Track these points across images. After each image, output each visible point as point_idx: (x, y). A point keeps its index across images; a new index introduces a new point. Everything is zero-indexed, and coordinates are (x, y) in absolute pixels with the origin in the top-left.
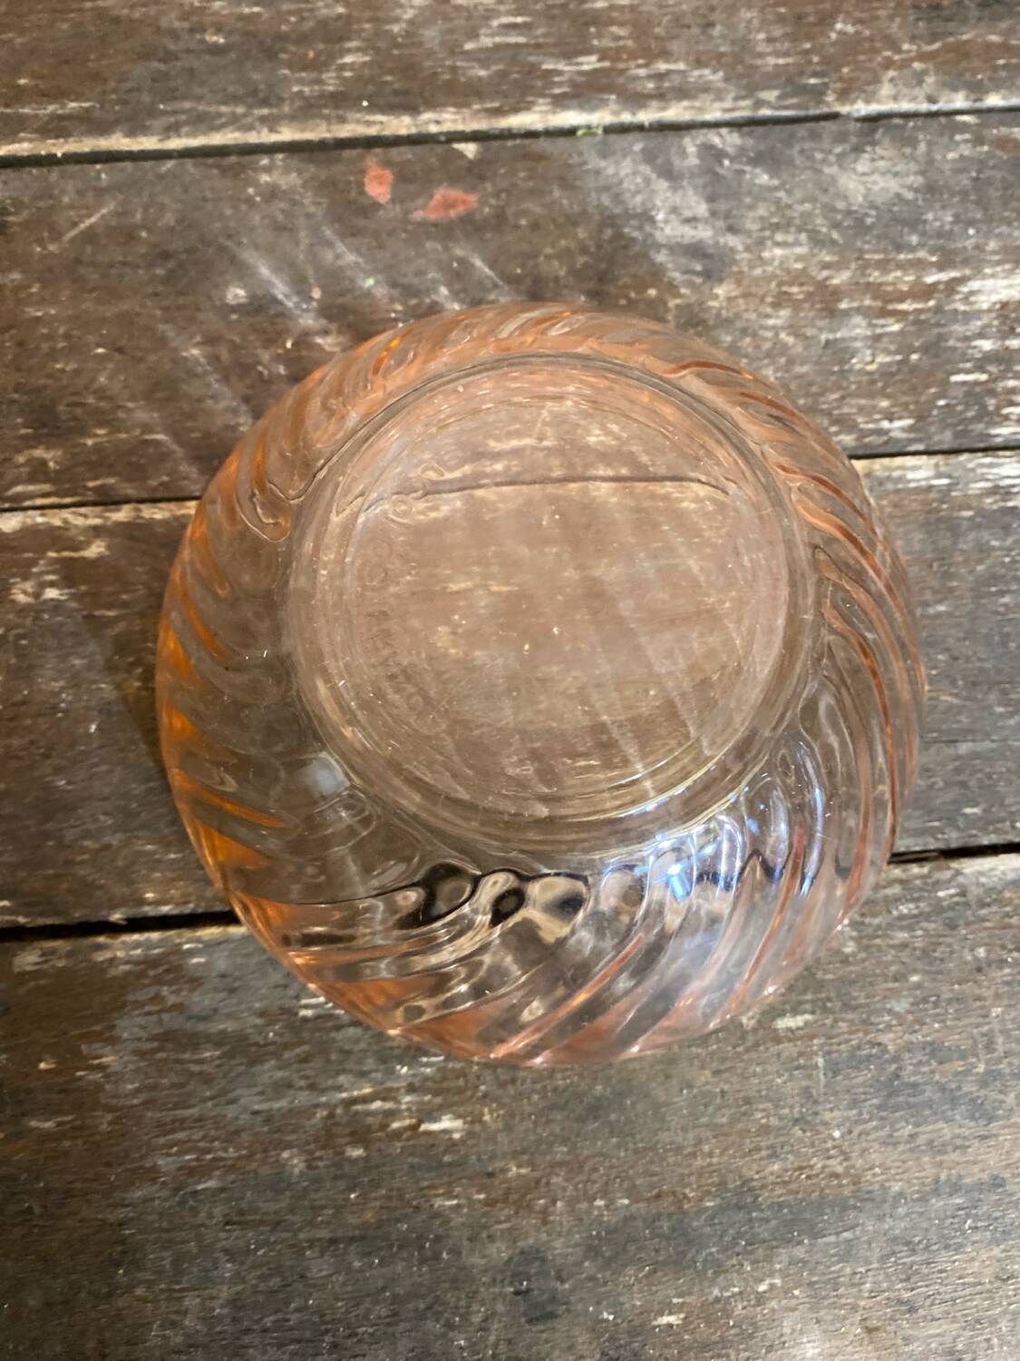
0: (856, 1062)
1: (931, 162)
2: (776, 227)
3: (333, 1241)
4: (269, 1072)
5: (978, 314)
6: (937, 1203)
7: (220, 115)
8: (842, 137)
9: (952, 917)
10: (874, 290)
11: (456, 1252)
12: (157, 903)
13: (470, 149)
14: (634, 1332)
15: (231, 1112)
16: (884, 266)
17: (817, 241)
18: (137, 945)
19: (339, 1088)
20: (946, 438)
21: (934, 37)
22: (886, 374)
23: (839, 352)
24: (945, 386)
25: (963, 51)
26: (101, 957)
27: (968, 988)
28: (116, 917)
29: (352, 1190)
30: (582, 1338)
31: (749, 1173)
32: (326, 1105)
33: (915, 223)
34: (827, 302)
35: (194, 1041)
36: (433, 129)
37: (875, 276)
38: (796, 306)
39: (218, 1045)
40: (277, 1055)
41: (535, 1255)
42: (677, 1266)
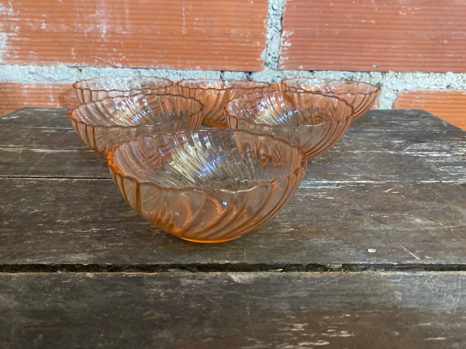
8: (366, 132)
10: (377, 141)
14: (379, 217)
17: (365, 138)
20: (395, 150)
30: (368, 218)
41: (353, 210)
42: (384, 212)
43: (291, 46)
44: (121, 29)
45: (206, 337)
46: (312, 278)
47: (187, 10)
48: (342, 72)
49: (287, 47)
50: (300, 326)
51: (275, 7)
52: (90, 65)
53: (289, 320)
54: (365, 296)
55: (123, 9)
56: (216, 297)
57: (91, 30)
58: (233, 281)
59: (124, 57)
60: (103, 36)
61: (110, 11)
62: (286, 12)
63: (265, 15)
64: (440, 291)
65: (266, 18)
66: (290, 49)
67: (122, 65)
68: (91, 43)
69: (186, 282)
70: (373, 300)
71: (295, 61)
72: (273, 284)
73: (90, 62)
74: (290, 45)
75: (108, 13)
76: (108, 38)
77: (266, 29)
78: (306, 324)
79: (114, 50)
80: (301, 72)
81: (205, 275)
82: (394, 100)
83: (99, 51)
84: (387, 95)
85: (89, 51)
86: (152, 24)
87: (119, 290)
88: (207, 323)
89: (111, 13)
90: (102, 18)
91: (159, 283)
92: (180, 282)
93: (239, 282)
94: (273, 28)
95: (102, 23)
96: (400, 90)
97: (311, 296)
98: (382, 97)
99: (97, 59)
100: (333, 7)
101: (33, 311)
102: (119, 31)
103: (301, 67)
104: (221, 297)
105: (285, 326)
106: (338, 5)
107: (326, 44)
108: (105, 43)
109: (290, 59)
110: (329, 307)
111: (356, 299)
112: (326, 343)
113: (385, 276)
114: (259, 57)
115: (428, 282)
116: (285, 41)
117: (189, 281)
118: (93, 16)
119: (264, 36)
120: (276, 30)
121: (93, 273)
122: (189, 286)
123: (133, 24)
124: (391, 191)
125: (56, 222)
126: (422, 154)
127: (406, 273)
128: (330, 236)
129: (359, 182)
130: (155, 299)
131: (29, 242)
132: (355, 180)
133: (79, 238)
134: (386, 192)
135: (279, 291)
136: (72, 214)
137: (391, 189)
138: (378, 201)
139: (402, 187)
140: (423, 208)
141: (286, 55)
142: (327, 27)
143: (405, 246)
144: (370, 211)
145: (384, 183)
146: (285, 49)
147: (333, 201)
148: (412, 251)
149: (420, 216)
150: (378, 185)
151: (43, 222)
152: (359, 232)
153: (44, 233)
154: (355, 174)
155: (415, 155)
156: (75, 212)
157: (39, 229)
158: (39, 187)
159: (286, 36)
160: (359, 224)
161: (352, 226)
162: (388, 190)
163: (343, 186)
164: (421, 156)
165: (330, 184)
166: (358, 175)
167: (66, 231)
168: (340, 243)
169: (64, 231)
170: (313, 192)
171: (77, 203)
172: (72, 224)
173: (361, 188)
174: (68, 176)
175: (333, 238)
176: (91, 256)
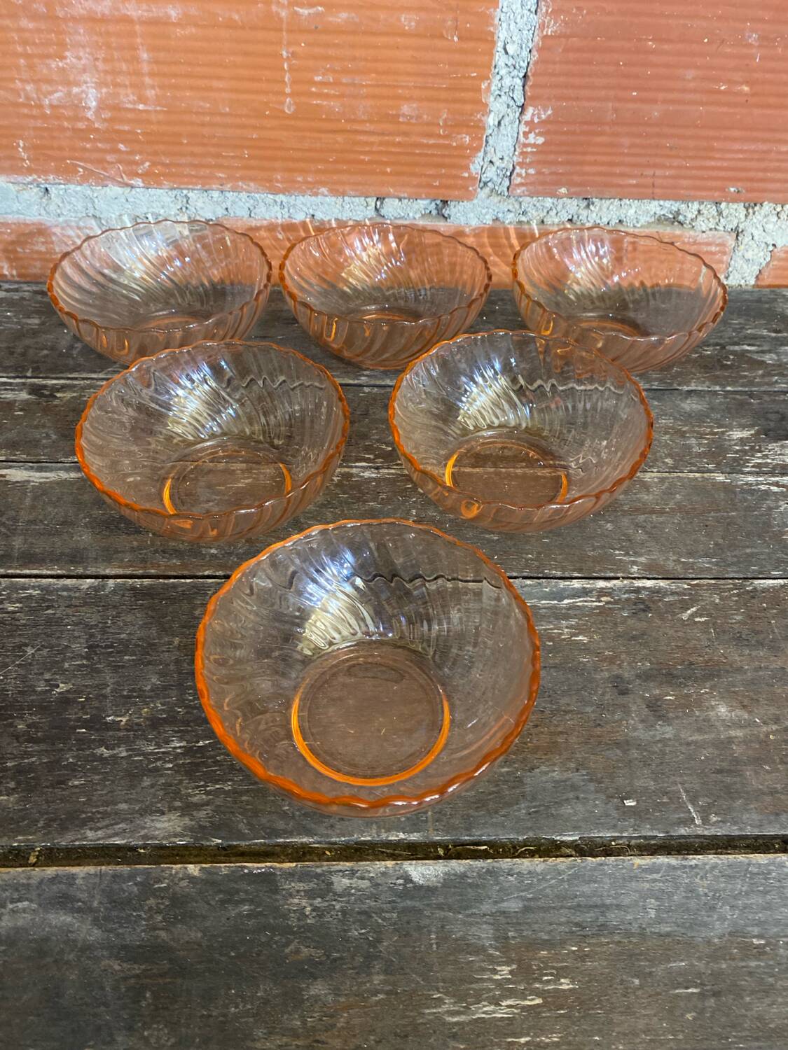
0: (725, 631)
1: (711, 402)
3: (545, 667)
5: (733, 440)
6: (761, 673)
8: (681, 394)
9: (753, 595)
10: (698, 432)
11: (589, 673)
14: (657, 700)
16: (700, 426)
17: (675, 419)
19: (542, 626)
20: (728, 470)
21: (707, 373)
22: (705, 453)
23: (689, 447)
24: (725, 458)
25: (718, 377)
27: (762, 615)
29: (550, 653)
30: (639, 701)
31: (691, 659)
33: (708, 417)
34: (682, 434)
37: (697, 429)
38: (672, 434)
41: (618, 677)
42: (670, 683)
43: (543, 144)
44: (132, 97)
45: (376, 993)
46: (530, 872)
47: (293, 54)
48: (655, 203)
49: (534, 145)
50: (505, 970)
51: (511, 49)
52: (68, 181)
53: (492, 960)
54: (604, 909)
55: (134, 48)
56: (387, 915)
57: (59, 99)
58: (411, 881)
59: (147, 164)
60: (90, 114)
61: (101, 55)
62: (536, 63)
63: (486, 69)
64: (713, 898)
65: (488, 78)
66: (541, 150)
67: (143, 182)
68: (63, 129)
69: (341, 883)
70: (613, 918)
71: (548, 179)
72: (470, 885)
73: (67, 173)
74: (541, 140)
75: (97, 59)
76: (105, 120)
77: (486, 105)
78: (514, 967)
79: (121, 147)
80: (561, 201)
81: (369, 868)
82: (764, 264)
83: (85, 149)
84: (749, 255)
85: (60, 149)
86: (210, 89)
87: (242, 902)
88: (378, 966)
89: (105, 60)
90: (84, 70)
91: (301, 886)
92: (332, 883)
93: (421, 882)
94: (504, 98)
95: (86, 82)
96: (779, 245)
97: (526, 909)
98: (738, 259)
99: (82, 167)
100: (653, 52)
101: (124, 947)
102: (130, 102)
103: (563, 190)
104: (395, 915)
105: (483, 970)
106: (666, 47)
107: (626, 141)
108: (97, 130)
109: (539, 173)
110: (549, 932)
111: (589, 917)
112: (539, 1001)
113: (640, 866)
114: (467, 168)
115: (702, 878)
116: (530, 132)
117: (346, 882)
118: (60, 64)
119: (480, 121)
120: (512, 103)
121: (199, 866)
122: (346, 892)
123: (162, 87)
124: (693, 615)
125: (106, 723)
126: (777, 484)
127: (672, 860)
128: (569, 760)
129: (640, 585)
130: (299, 920)
131: (76, 783)
132: (634, 578)
133: (156, 769)
134: (685, 616)
135: (479, 900)
136: (129, 697)
137: (694, 609)
138: (665, 648)
139: (717, 601)
140: (740, 670)
141: (530, 165)
142: (634, 100)
143: (686, 785)
144: (645, 681)
145: (686, 586)
146: (529, 149)
147: (585, 649)
148: (693, 800)
149: (729, 695)
150: (673, 593)
151: (85, 724)
152: (617, 744)
153: (93, 755)
154: (636, 554)
155: (763, 488)
156: (133, 690)
157: (83, 742)
158: (48, 608)
159: (532, 121)
160: (621, 720)
161: (608, 728)
162: (689, 612)
163: (609, 599)
164: (775, 489)
165: (585, 592)
166: (642, 560)
167: (130, 750)
168: (583, 780)
169: (127, 751)
170: (552, 619)
171: (129, 660)
172: (136, 728)
173: (642, 607)
174: (94, 569)
175: (573, 765)
176: (187, 821)
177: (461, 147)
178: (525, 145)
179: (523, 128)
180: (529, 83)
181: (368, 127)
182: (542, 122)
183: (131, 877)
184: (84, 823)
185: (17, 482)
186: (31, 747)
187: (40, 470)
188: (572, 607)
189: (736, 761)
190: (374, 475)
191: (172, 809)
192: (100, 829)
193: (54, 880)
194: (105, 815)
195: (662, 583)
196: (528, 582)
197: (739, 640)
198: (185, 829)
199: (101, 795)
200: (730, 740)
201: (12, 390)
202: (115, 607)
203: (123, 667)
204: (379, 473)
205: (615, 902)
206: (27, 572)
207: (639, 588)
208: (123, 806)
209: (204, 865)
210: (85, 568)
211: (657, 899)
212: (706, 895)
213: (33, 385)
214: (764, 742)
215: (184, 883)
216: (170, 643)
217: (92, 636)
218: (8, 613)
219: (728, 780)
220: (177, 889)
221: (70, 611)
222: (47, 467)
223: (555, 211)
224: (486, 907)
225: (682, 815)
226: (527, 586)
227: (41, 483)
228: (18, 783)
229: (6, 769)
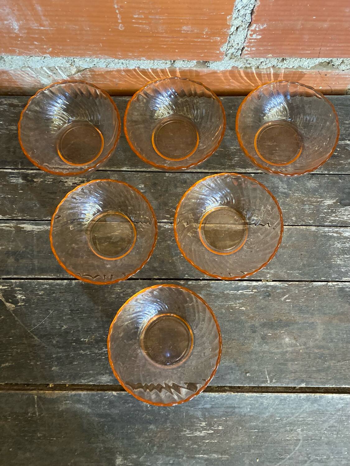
0: (296, 306)
1: (321, 182)
2: (297, 190)
3: (228, 321)
4: (220, 299)
5: (325, 206)
6: (305, 324)
7: (217, 167)
9: (311, 289)
10: (310, 201)
11: (244, 324)
12: (206, 277)
13: (253, 175)
14: (265, 335)
15: (216, 304)
16: (312, 197)
17: (303, 193)
18: (204, 282)
19: (230, 303)
20: (318, 224)
22: (310, 214)
23: (304, 210)
24: (318, 217)
26: (199, 283)
27: (312, 299)
28: (201, 278)
29: (231, 315)
30: (259, 335)
31: (281, 318)
32: (228, 305)
33: (317, 191)
34: (303, 202)
35: (211, 295)
36: (248, 171)
38: (298, 203)
39: (214, 296)
40: (222, 298)
41: (254, 325)
42: (271, 328)
43: (261, 38)
44: (36, 25)
45: (168, 428)
47: (121, 6)
48: (319, 59)
49: (255, 39)
50: (204, 423)
52: (12, 55)
53: (200, 420)
54: (235, 407)
55: (32, 5)
56: (171, 408)
59: (51, 49)
60: (16, 31)
61: (15, 8)
62: (259, 7)
63: (230, 9)
64: (268, 406)
65: (231, 14)
66: (259, 41)
67: (50, 55)
68: (4, 37)
70: (237, 410)
71: (262, 52)
72: (196, 400)
73: (11, 52)
74: (259, 37)
75: (13, 10)
76: (24, 33)
77: (230, 24)
78: (207, 423)
79: (36, 43)
80: (268, 59)
83: (17, 44)
85: (5, 43)
88: (168, 421)
89: (18, 10)
90: (8, 14)
94: (240, 18)
95: (10, 19)
97: (212, 407)
99: (18, 50)
101: (98, 414)
103: (270, 55)
105: (198, 423)
107: (307, 36)
108: (21, 37)
109: (257, 49)
110: (218, 414)
111: (230, 410)
112: (213, 432)
113: (247, 396)
114: (219, 49)
115: (266, 400)
116: (254, 34)
119: (226, 31)
120: (244, 21)
121: (116, 392)
123: (51, 20)
124: (286, 299)
125: (81, 341)
126: (337, 232)
127: (258, 395)
128: (231, 358)
129: (269, 284)
130: (146, 408)
131: (76, 363)
132: (267, 281)
133: (99, 359)
134: (283, 299)
135: (198, 404)
136: (87, 331)
137: (287, 296)
138: (273, 313)
139: (297, 292)
140: (297, 323)
141: (253, 47)
142: (314, 20)
143: (268, 369)
144: (262, 327)
145: (286, 285)
146: (253, 41)
147: (243, 313)
148: (269, 374)
149: (290, 334)
150: (281, 288)
151: (75, 341)
152: (248, 353)
153: (79, 353)
154: (271, 269)
155: (330, 234)
156: (88, 328)
157: (75, 349)
158: (54, 293)
159: (255, 30)
160: (251, 343)
161: (246, 346)
162: (285, 297)
163: (256, 291)
164: (335, 235)
165: (247, 287)
166: (272, 271)
167: (91, 352)
168: (235, 366)
169: (90, 352)
170: (233, 300)
171: (85, 316)
172: (91, 343)
173: (268, 294)
174: (66, 276)
175: (232, 360)
176: (111, 377)
177: (216, 42)
178: (250, 39)
179: (250, 32)
180: (254, 15)
181: (164, 35)
182: (261, 30)
183: (97, 394)
184: (80, 377)
185: (29, 231)
186: (60, 350)
187: (37, 224)
188: (242, 294)
189: (287, 360)
190: (170, 227)
191: (106, 373)
192: (86, 379)
193: (75, 395)
194: (86, 375)
195: (277, 283)
196: (227, 282)
197: (301, 310)
198: (111, 380)
199: (84, 368)
200: (287, 352)
201: (15, 177)
202: (77, 293)
203: (83, 319)
204: (172, 226)
205: (238, 406)
206: (42, 277)
207: (268, 285)
208: (91, 372)
209: (118, 392)
210: (63, 275)
211: (251, 405)
212: (266, 405)
213: (23, 173)
214: (298, 352)
215: (112, 397)
216: (98, 309)
217: (71, 305)
218: (40, 295)
219: (282, 367)
220: (111, 398)
221: (61, 295)
222: (39, 223)
223: (265, 63)
224: (200, 407)
225: (265, 379)
226: (226, 284)
227: (38, 232)
228: (58, 363)
229: (53, 358)
